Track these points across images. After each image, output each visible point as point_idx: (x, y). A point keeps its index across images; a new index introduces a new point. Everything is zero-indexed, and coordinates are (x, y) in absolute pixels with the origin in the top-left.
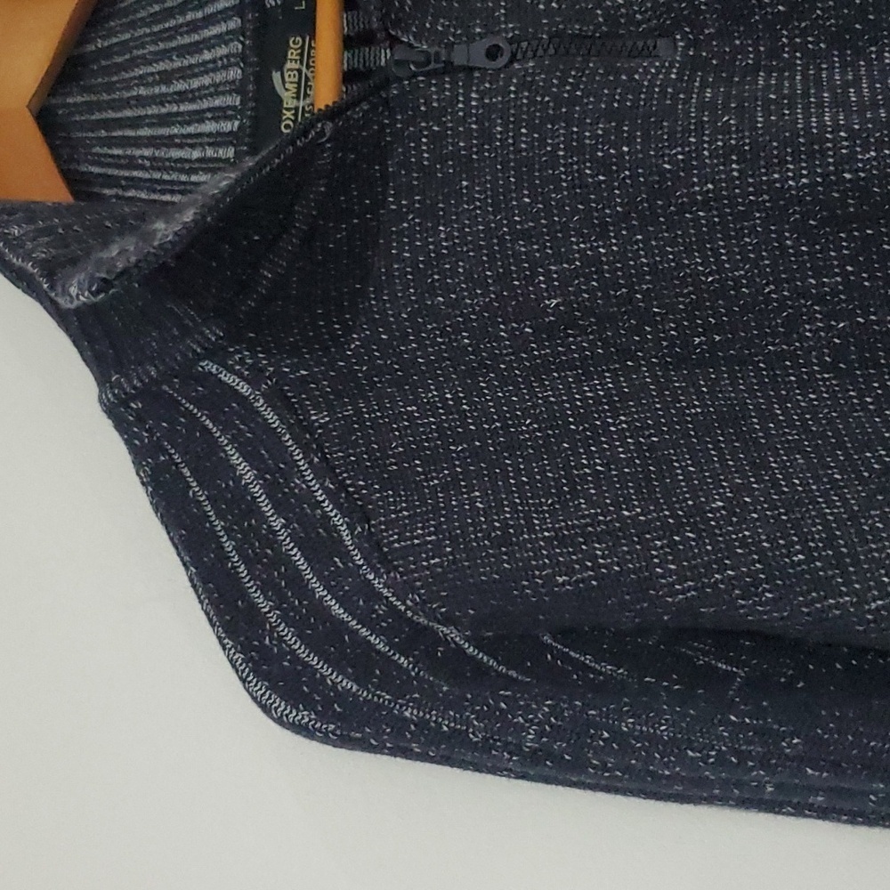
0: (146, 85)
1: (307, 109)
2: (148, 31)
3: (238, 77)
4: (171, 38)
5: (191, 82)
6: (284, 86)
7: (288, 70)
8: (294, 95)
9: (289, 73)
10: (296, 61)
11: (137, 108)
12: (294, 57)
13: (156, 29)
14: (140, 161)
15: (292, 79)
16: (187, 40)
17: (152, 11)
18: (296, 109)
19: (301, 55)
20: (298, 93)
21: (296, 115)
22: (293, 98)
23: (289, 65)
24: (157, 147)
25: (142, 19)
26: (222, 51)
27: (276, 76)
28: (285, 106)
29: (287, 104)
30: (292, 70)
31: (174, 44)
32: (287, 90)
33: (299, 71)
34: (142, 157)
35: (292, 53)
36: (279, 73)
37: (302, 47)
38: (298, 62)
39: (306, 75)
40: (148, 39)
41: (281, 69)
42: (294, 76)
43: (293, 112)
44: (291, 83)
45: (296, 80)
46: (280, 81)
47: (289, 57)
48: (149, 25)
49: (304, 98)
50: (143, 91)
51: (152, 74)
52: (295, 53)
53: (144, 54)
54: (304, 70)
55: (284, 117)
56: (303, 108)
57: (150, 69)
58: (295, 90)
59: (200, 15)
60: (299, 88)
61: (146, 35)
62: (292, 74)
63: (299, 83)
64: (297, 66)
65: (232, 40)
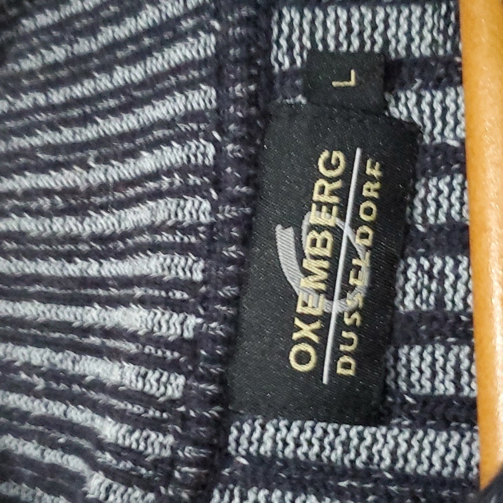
0: (38, 213)
1: (347, 321)
2: (41, 99)
3: (203, 219)
4: (85, 120)
5: (123, 215)
6: (300, 263)
7: (312, 227)
8: (322, 287)
9: (314, 234)
10: (330, 206)
11: (18, 258)
12: (325, 198)
13: (57, 96)
14: (23, 376)
15: (318, 251)
16: (113, 126)
17: (50, 58)
18: (325, 318)
19: (342, 193)
20: (330, 282)
21: (322, 333)
22: (319, 292)
23: (313, 217)
24: (57, 346)
25: (31, 74)
26: (173, 155)
27: (284, 237)
28: (300, 309)
29: (305, 305)
30: (319, 228)
31: (90, 133)
32: (307, 273)
33: (337, 232)
34: (28, 367)
35: (322, 190)
36: (290, 231)
37: (346, 177)
38: (335, 209)
39: (350, 243)
40: (42, 117)
41: (295, 221)
42: (325, 242)
43: (316, 325)
44: (316, 258)
45: (327, 252)
46: (293, 252)
47: (316, 197)
48: (43, 88)
49: (343, 296)
50: (29, 224)
51: (48, 193)
52: (328, 187)
53: (33, 148)
54: (347, 231)
55: (296, 336)
56: (340, 317)
57: (45, 181)
58: (324, 275)
59: (137, 73)
60: (332, 272)
61: (37, 109)
62: (319, 238)
63: (334, 259)
64: (333, 221)
65: (195, 135)
